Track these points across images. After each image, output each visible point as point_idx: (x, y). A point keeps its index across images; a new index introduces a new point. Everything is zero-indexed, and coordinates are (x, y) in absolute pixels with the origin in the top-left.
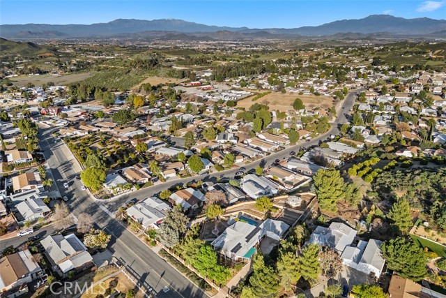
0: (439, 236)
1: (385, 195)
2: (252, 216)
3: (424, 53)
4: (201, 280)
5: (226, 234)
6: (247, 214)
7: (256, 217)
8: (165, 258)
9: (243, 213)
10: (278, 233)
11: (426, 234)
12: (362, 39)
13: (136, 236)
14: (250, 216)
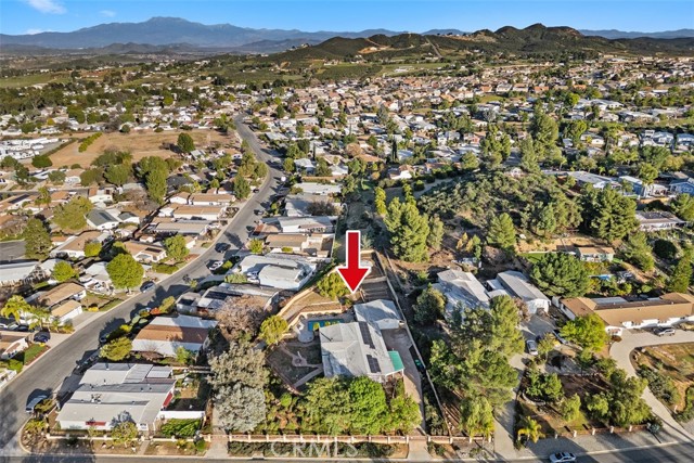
0: (543, 245)
1: (451, 221)
2: (323, 312)
3: (270, 66)
4: (365, 446)
5: (329, 353)
6: (313, 313)
7: (330, 312)
8: (255, 455)
9: (305, 314)
10: (392, 316)
11: (531, 246)
12: (156, 53)
13: (140, 455)
14: (320, 315)
